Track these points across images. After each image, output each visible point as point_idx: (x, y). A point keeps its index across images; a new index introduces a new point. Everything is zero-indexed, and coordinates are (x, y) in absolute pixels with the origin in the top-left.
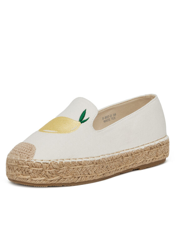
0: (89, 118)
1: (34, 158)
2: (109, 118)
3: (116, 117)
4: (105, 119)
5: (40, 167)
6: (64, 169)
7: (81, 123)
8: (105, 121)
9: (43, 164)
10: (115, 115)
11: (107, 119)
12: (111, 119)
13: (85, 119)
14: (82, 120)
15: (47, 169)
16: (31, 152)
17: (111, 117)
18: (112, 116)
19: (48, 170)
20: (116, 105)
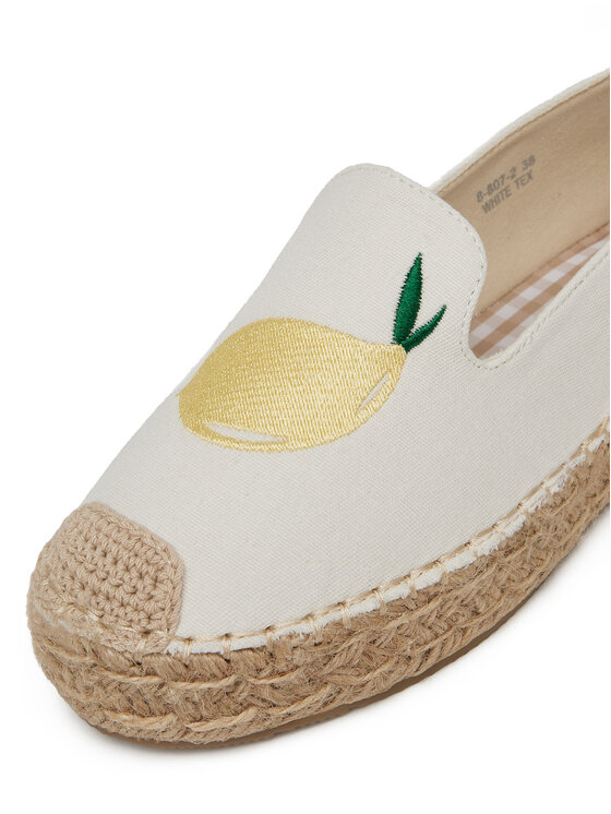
0: (443, 310)
1: (182, 631)
2: (507, 182)
3: (535, 169)
4: (487, 198)
5: (220, 675)
6: (355, 647)
7: (408, 348)
8: (487, 208)
9: (234, 656)
10: (532, 160)
11: (495, 192)
12: (513, 188)
13: (422, 319)
14: (408, 333)
15: (263, 674)
16: (158, 593)
17: (513, 177)
18: (519, 174)
19: (271, 675)
20: (536, 120)
